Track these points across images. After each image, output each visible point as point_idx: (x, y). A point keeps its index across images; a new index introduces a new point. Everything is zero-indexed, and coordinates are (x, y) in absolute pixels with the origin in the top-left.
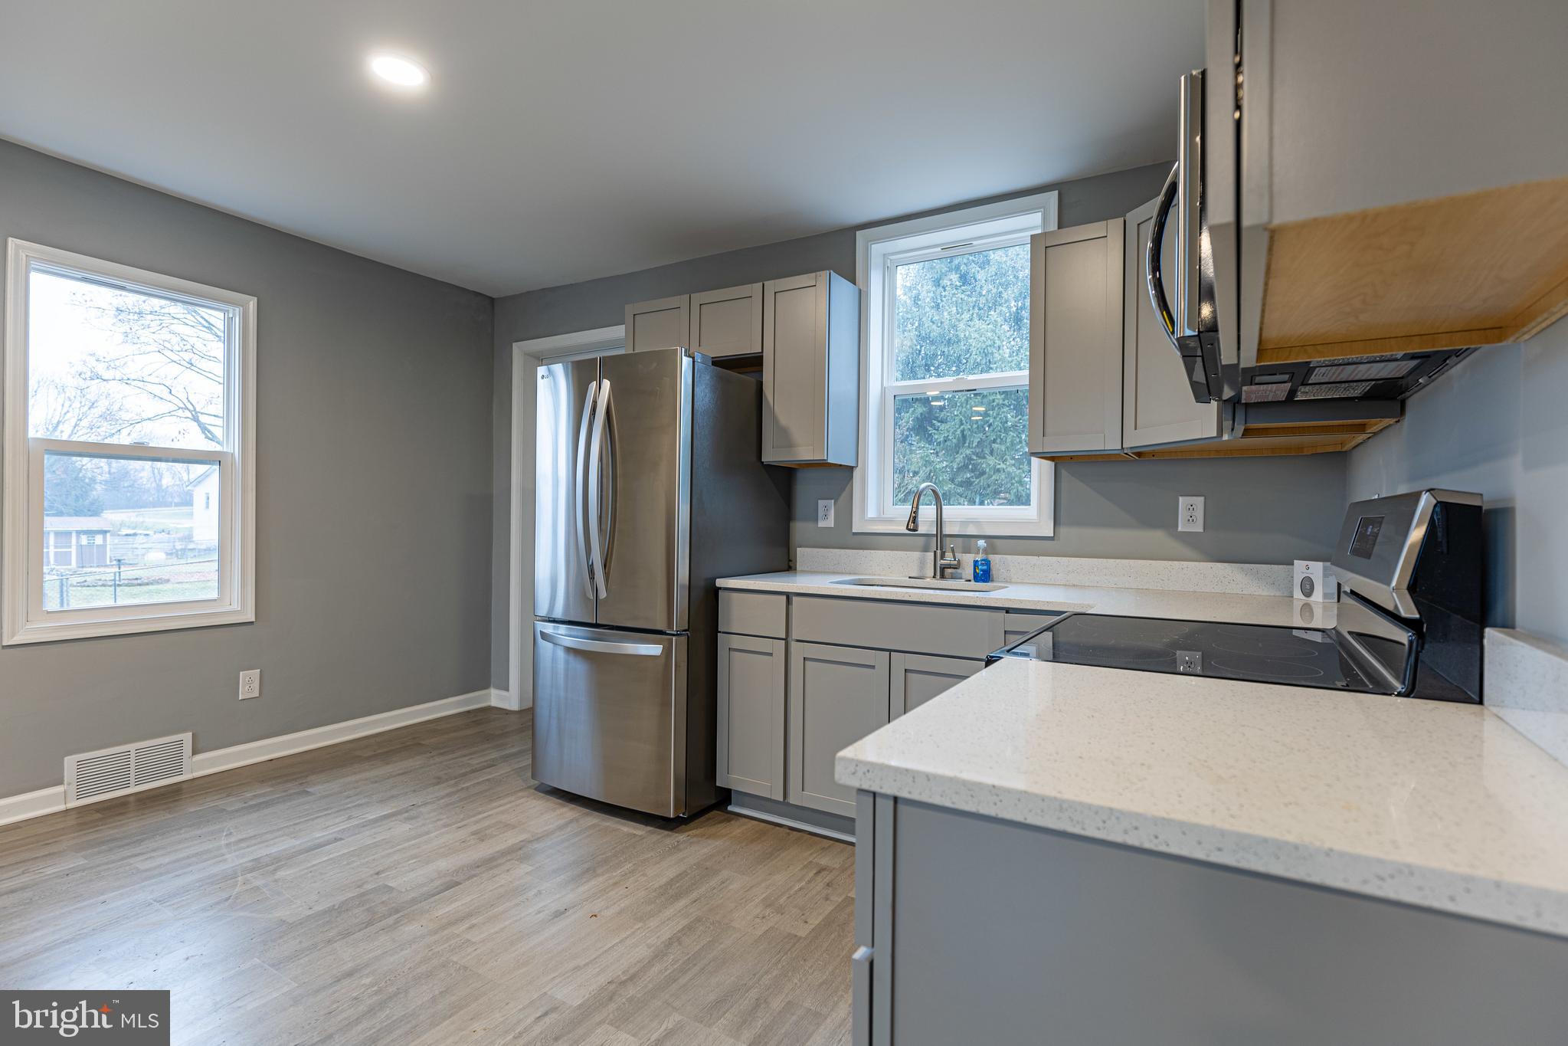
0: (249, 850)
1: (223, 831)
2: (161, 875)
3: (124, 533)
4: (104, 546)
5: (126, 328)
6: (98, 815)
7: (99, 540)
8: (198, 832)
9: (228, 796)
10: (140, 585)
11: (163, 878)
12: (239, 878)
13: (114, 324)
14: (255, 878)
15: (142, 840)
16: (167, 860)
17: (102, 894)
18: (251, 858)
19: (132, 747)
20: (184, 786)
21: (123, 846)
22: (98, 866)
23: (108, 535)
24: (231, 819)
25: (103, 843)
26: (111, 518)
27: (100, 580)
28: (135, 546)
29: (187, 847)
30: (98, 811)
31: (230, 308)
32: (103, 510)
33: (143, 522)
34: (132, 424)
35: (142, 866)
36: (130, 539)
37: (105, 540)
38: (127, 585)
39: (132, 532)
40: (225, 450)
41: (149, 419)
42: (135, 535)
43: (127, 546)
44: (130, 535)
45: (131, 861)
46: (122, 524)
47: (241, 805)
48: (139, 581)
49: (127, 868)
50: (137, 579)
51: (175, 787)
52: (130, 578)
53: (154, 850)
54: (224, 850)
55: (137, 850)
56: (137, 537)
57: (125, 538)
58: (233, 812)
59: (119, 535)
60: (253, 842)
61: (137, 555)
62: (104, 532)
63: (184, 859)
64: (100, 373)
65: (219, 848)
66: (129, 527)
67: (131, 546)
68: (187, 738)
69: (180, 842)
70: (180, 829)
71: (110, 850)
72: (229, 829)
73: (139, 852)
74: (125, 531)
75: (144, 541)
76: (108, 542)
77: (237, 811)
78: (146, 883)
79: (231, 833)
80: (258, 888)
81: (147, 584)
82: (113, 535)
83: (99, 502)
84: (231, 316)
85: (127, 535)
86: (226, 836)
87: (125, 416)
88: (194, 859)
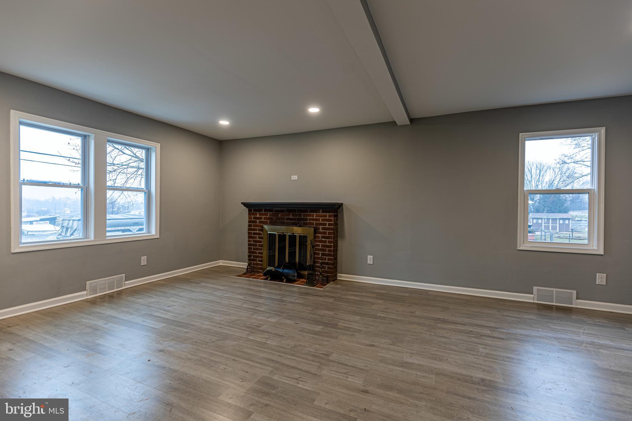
0: (591, 337)
1: (583, 328)
2: (557, 331)
3: (577, 220)
4: (569, 224)
5: (576, 142)
6: (542, 307)
7: (567, 222)
8: (573, 325)
9: (588, 318)
10: (579, 239)
11: (557, 332)
12: (584, 344)
13: (571, 142)
14: (590, 347)
15: (554, 319)
16: (560, 328)
17: (538, 329)
18: (591, 340)
19: (555, 290)
20: (573, 309)
21: (547, 319)
22: (539, 321)
23: (570, 220)
24: (587, 325)
25: (542, 315)
26: (572, 213)
27: (565, 236)
28: (581, 225)
29: (568, 327)
30: (543, 306)
31: (594, 134)
32: (569, 211)
33: (585, 215)
34: (578, 178)
35: (551, 326)
36: (579, 222)
37: (569, 222)
38: (575, 239)
39: (579, 219)
40: (591, 188)
41: (585, 175)
42: (581, 220)
43: (577, 225)
44: (579, 220)
45: (549, 324)
46: (576, 216)
47: (593, 323)
48: (580, 238)
49: (547, 325)
50: (579, 237)
51: (569, 308)
52: (577, 236)
53: (556, 324)
54: (581, 334)
55: (551, 321)
56: (582, 221)
57: (577, 222)
58: (589, 323)
59: (575, 220)
60: (593, 336)
61: (582, 228)
62: (569, 219)
63: (566, 330)
64: (566, 161)
65: (579, 332)
66: (579, 217)
67: (579, 224)
68: (574, 292)
69: (566, 325)
70: (567, 321)
71: (544, 318)
72: (585, 328)
73: (552, 322)
74: (577, 219)
75: (585, 223)
76: (570, 223)
77: (591, 324)
78: (552, 331)
79: (585, 330)
80: (590, 351)
81: (583, 239)
82: (572, 220)
83: (568, 208)
84: (594, 137)
85: (578, 220)
86: (583, 330)
87: (576, 175)
88: (569, 332)
